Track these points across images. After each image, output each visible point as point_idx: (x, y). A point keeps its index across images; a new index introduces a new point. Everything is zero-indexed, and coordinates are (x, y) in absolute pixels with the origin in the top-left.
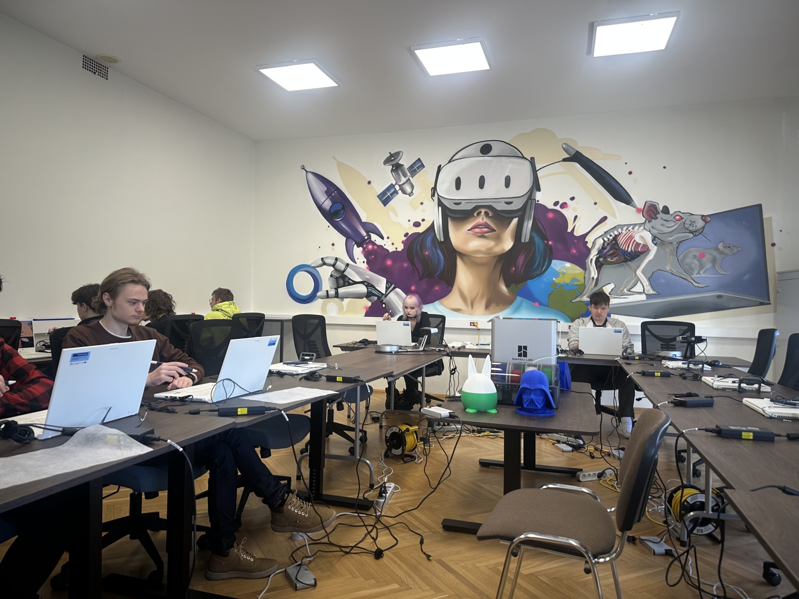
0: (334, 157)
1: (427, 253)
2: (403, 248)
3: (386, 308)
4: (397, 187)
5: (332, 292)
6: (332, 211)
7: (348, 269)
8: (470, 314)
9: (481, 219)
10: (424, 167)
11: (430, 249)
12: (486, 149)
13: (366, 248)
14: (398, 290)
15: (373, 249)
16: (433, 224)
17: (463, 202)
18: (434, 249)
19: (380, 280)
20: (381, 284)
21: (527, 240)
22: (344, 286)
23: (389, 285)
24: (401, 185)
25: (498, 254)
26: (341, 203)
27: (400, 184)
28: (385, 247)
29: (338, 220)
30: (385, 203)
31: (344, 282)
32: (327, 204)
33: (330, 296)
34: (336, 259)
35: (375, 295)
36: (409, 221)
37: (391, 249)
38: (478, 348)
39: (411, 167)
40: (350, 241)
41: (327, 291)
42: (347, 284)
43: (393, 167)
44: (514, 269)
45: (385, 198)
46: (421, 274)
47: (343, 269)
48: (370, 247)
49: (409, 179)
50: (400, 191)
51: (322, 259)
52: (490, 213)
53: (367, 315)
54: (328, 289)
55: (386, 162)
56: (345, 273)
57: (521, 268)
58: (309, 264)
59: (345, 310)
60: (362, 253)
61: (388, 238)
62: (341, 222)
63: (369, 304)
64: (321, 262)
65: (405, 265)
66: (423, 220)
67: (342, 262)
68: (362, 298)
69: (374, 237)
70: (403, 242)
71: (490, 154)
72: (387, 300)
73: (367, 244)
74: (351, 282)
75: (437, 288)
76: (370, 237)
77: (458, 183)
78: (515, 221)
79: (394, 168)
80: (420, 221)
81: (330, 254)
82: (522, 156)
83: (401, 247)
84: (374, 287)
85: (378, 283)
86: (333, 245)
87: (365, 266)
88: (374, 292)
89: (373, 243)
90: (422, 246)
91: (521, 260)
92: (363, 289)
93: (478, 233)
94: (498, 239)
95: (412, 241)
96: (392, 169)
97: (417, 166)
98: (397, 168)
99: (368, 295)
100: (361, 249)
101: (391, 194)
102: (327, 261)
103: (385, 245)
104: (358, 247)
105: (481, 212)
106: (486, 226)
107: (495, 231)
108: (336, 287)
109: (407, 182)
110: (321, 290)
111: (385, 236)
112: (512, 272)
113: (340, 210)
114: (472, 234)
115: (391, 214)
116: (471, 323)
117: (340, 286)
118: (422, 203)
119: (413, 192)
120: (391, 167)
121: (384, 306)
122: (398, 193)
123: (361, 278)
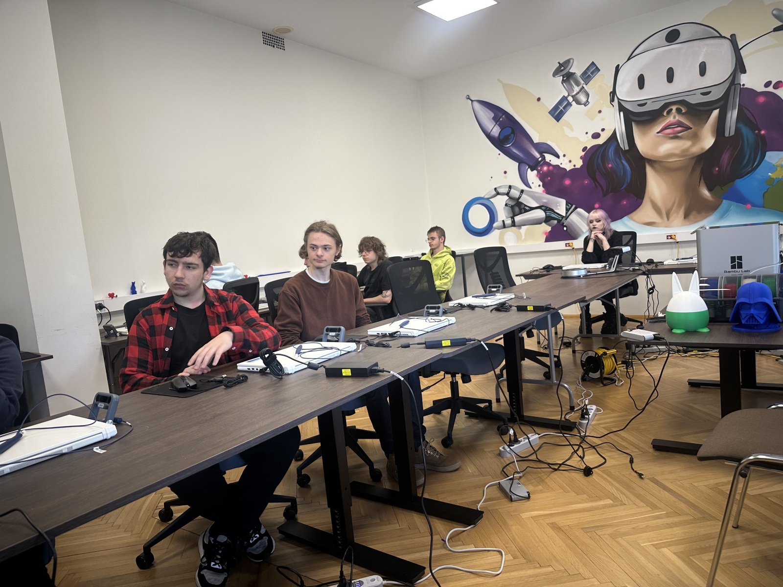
0: (499, 80)
1: (610, 165)
2: (582, 164)
3: (568, 230)
4: (570, 99)
5: (509, 222)
6: (501, 138)
7: (524, 196)
8: (666, 227)
9: (672, 118)
10: (599, 70)
11: (614, 160)
12: (673, 36)
13: (541, 170)
14: (579, 210)
15: (548, 171)
16: (614, 133)
17: (649, 102)
18: (618, 160)
19: (559, 202)
20: (560, 206)
21: (732, 133)
22: (520, 213)
23: (569, 206)
24: (575, 95)
25: (697, 154)
26: (511, 128)
27: (573, 94)
28: (561, 166)
29: (508, 145)
30: (558, 118)
31: (520, 209)
32: (496, 131)
33: (506, 226)
34: (510, 187)
35: (554, 219)
36: (587, 133)
37: (568, 167)
38: (679, 263)
39: (585, 73)
40: (523, 165)
41: (503, 221)
42: (523, 211)
43: (563, 77)
44: (717, 169)
45: (558, 113)
46: (605, 190)
47: (517, 197)
48: (545, 168)
49: (583, 87)
50: (574, 102)
51: (495, 189)
52: (683, 109)
53: (547, 240)
54: (504, 218)
55: (555, 75)
56: (520, 200)
57: (727, 167)
58: (482, 196)
59: (523, 237)
60: (537, 176)
61: (564, 156)
62: (511, 148)
63: (549, 229)
64: (494, 193)
65: (586, 182)
66: (603, 130)
67: (516, 189)
68: (540, 223)
69: (549, 157)
70: (581, 158)
71: (678, 41)
72: (568, 222)
73: (542, 166)
74: (527, 208)
75: (625, 203)
76: (544, 158)
77: (641, 82)
78: (716, 113)
79: (565, 79)
80: (599, 131)
81: (502, 182)
82: (719, 35)
83: (579, 164)
84: (553, 210)
85: (557, 206)
86: (505, 172)
87: (541, 189)
88: (553, 216)
89: (549, 164)
90: (604, 158)
91: (726, 157)
92: (541, 214)
93: (669, 134)
94: (696, 137)
95: (592, 156)
96: (563, 80)
97: (592, 71)
98: (568, 78)
99: (547, 220)
100: (535, 172)
101: (564, 108)
102: (501, 190)
103: (561, 164)
104: (532, 170)
105: (672, 110)
106: (680, 124)
107: (691, 128)
108: (511, 215)
109: (580, 91)
110: (497, 221)
111: (561, 155)
112: (715, 172)
113: (509, 135)
114: (662, 136)
115: (566, 129)
116: (668, 236)
117: (516, 214)
118: (600, 112)
119: (589, 100)
120: (562, 77)
121: (565, 229)
122: (571, 105)
123: (537, 203)
